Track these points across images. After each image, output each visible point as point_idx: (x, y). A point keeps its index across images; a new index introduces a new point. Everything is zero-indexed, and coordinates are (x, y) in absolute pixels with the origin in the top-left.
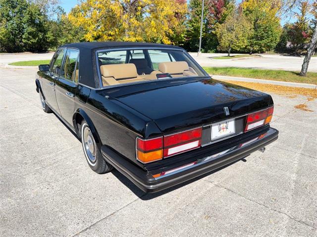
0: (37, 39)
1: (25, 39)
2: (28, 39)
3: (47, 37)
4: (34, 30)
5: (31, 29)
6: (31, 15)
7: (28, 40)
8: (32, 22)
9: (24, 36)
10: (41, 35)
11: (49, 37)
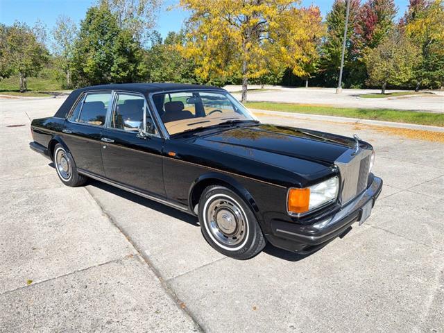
0: (128, 72)
1: (113, 72)
2: (117, 72)
3: (138, 70)
4: (125, 60)
5: (121, 60)
6: (123, 42)
7: (118, 74)
8: (123, 51)
9: (113, 69)
10: (132, 67)
11: (141, 70)
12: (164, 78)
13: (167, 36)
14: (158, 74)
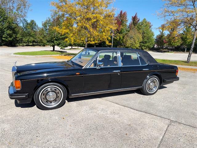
0: (12, 38)
1: (4, 37)
2: (6, 38)
3: (17, 37)
4: (11, 32)
5: (9, 32)
6: (10, 23)
7: (6, 39)
8: (9, 28)
9: (4, 36)
10: (14, 36)
11: (19, 37)
12: (30, 41)
13: (30, 22)
14: (27, 39)
